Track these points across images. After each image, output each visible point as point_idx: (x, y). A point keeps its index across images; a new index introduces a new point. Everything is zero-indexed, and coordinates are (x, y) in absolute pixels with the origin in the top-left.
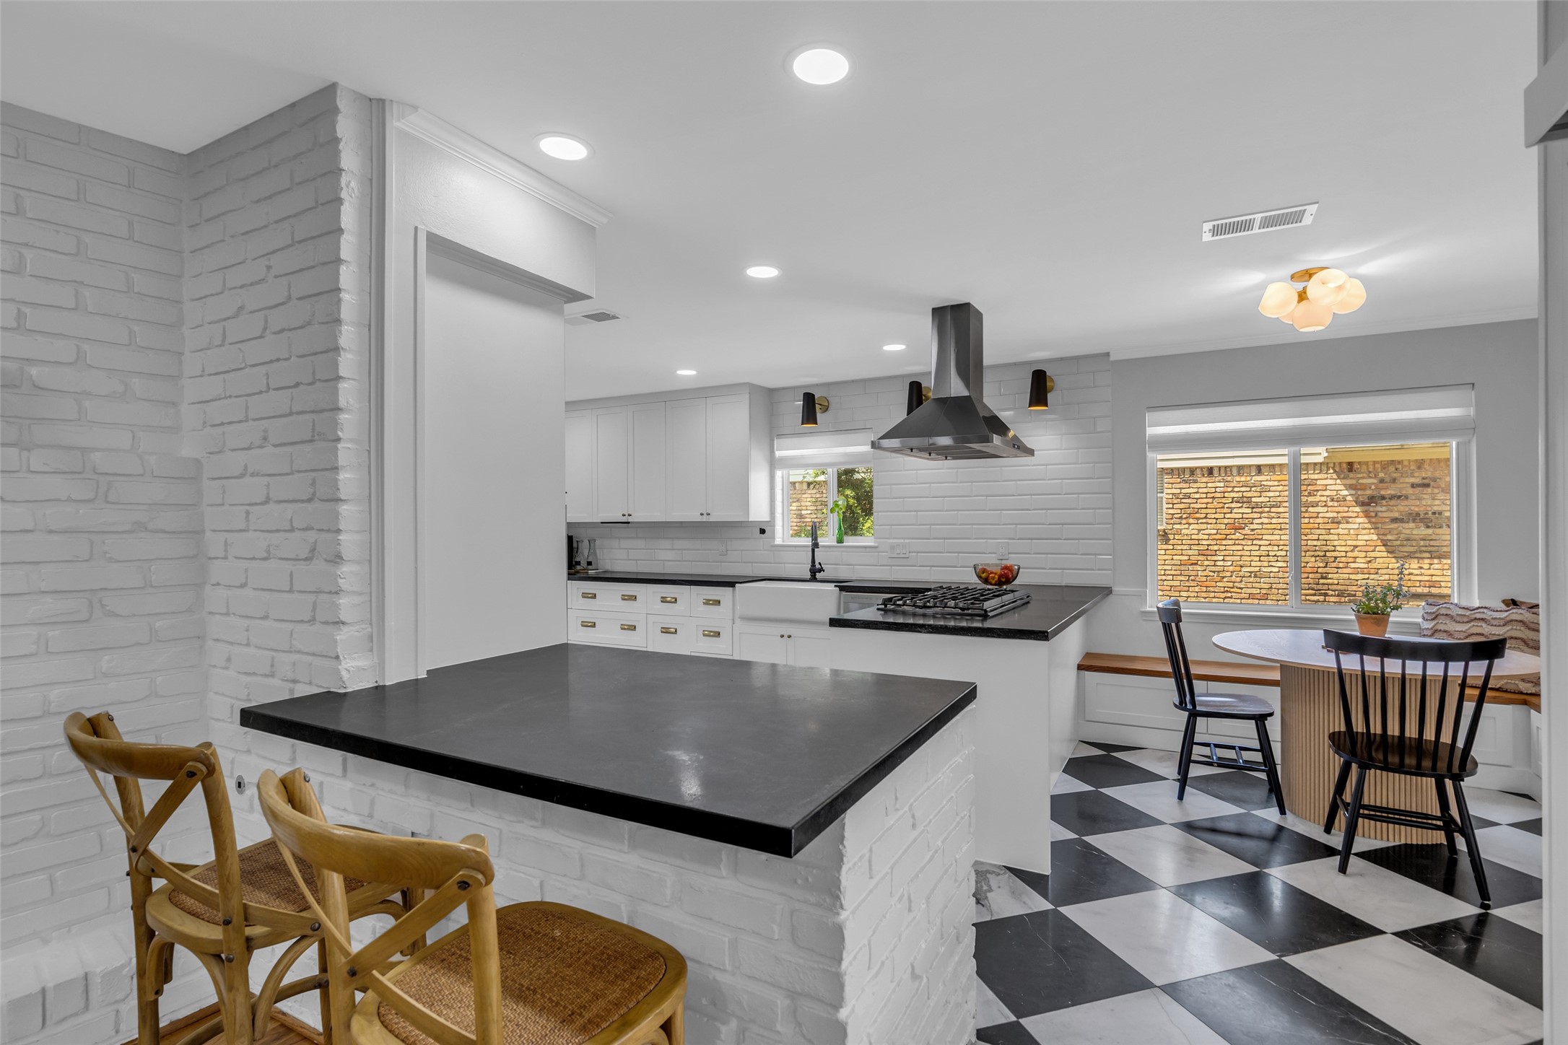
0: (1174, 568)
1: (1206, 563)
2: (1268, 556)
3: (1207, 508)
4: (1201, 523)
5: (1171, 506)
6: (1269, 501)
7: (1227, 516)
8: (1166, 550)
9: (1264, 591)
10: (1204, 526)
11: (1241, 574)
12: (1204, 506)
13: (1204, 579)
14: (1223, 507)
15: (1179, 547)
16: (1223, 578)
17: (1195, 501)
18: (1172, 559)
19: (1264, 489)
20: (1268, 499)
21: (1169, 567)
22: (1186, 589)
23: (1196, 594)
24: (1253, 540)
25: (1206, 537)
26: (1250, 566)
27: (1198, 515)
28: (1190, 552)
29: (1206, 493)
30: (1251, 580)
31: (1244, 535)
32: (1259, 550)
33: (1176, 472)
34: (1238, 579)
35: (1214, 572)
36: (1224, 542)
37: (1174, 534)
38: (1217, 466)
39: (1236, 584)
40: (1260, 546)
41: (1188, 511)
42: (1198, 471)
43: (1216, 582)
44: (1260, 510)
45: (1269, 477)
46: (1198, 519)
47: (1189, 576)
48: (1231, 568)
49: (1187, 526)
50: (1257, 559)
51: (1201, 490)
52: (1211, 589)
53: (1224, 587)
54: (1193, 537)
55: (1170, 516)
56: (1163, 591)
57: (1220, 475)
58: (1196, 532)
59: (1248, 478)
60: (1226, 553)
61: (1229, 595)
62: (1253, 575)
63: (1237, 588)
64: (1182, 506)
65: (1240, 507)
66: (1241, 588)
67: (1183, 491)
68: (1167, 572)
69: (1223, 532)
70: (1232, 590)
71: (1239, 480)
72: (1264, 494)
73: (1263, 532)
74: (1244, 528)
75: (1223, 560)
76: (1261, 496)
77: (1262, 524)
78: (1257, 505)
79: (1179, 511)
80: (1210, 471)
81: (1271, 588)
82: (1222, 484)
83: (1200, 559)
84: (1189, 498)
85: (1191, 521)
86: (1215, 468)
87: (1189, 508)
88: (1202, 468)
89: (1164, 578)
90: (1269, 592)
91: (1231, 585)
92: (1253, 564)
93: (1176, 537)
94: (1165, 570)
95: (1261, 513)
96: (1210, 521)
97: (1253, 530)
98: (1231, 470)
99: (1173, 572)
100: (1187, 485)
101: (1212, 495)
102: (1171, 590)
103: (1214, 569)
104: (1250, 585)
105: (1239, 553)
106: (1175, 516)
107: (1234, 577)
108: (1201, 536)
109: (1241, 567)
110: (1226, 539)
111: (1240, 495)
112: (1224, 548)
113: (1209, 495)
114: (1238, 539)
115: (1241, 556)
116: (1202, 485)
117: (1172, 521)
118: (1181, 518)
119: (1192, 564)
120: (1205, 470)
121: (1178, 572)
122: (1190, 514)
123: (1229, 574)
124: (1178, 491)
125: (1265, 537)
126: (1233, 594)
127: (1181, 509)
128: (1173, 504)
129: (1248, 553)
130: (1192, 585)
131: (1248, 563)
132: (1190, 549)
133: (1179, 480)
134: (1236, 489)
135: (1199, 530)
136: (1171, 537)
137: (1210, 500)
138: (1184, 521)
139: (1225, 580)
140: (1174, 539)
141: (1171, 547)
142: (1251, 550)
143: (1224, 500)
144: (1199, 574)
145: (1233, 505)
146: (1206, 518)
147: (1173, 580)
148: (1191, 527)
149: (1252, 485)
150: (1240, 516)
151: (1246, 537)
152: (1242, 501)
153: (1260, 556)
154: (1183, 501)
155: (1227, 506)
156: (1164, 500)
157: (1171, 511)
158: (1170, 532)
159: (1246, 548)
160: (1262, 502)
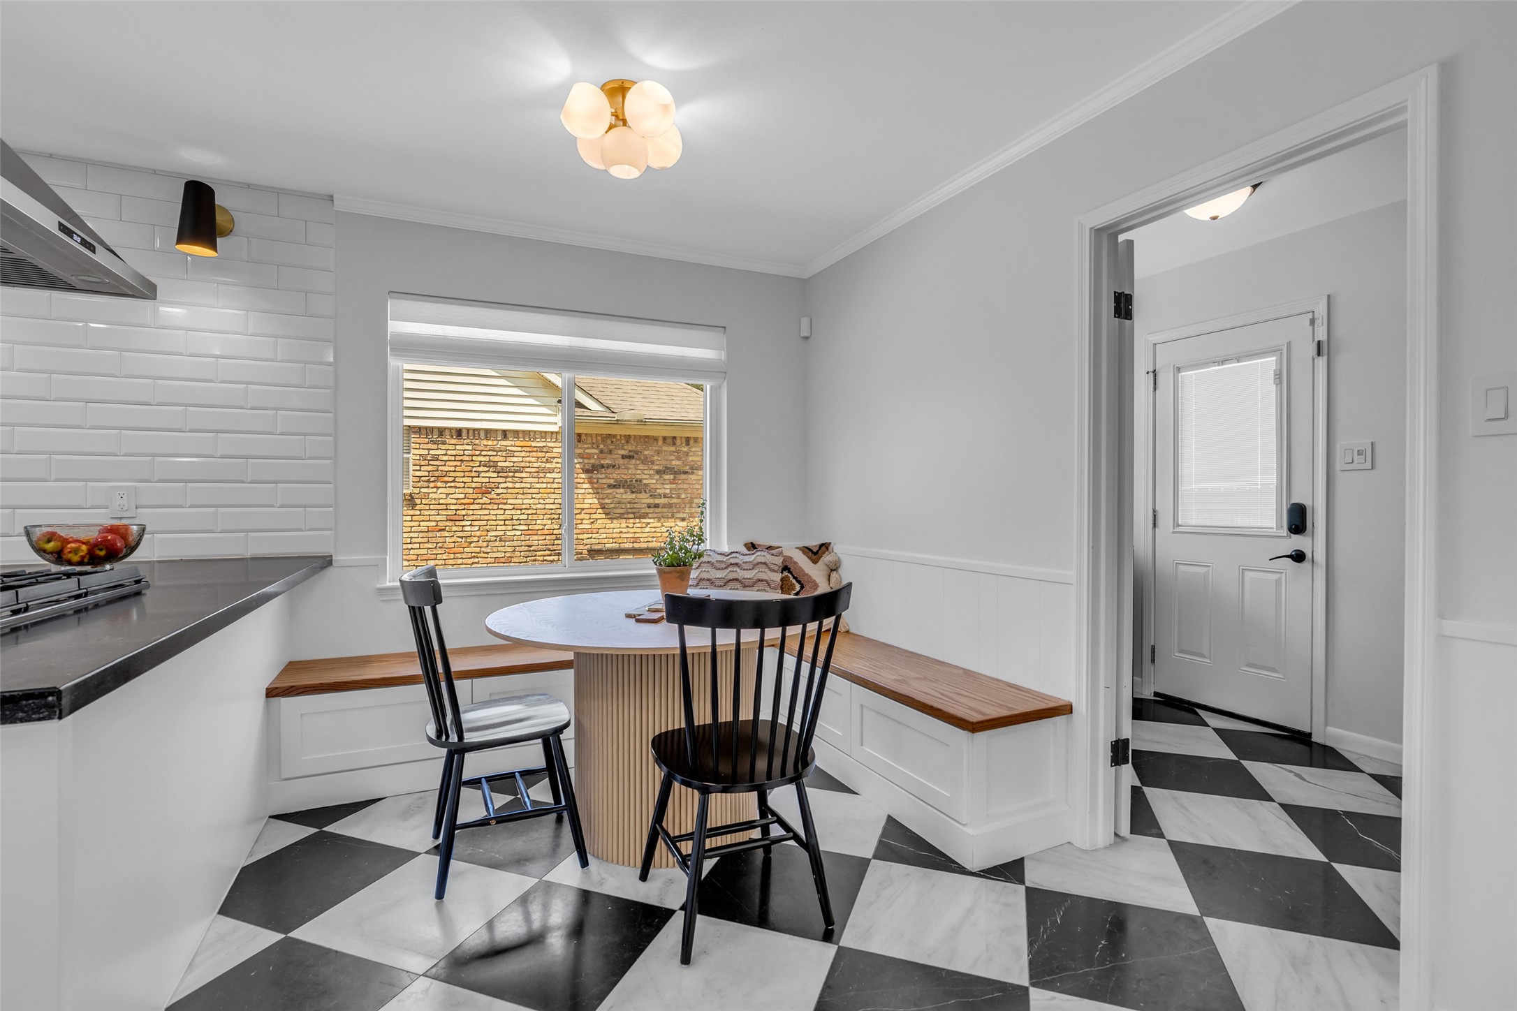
0: (421, 535)
1: (454, 528)
2: (512, 519)
3: (455, 471)
4: (449, 487)
5: (418, 468)
6: (513, 466)
7: (475, 480)
8: (412, 516)
9: (508, 555)
10: (452, 490)
11: (487, 538)
12: (452, 469)
13: (452, 545)
14: (471, 471)
15: (426, 513)
16: (471, 543)
17: (443, 463)
18: (419, 526)
19: (510, 454)
20: (512, 464)
21: (416, 535)
22: (433, 557)
23: (443, 562)
24: (499, 504)
25: (454, 501)
26: (496, 530)
27: (446, 479)
28: (438, 518)
29: (455, 456)
30: (497, 544)
31: (491, 499)
32: (504, 514)
33: (424, 432)
34: (485, 544)
35: (462, 537)
36: (472, 507)
37: (421, 499)
38: (465, 428)
39: (483, 549)
40: (505, 510)
41: (437, 474)
42: (447, 432)
43: (464, 548)
44: (505, 474)
45: (513, 443)
46: (447, 482)
47: (437, 543)
48: (478, 533)
49: (434, 490)
50: (502, 523)
51: (449, 452)
52: (459, 556)
53: (472, 553)
54: (441, 501)
55: (417, 479)
56: (409, 561)
57: (468, 438)
58: (444, 496)
59: (495, 443)
60: (474, 517)
61: (476, 560)
62: (498, 539)
63: (484, 553)
64: (430, 468)
65: (487, 472)
66: (487, 553)
67: (431, 452)
68: (414, 540)
69: (471, 496)
70: (479, 555)
71: (486, 444)
72: (509, 459)
73: (508, 496)
74: (490, 493)
75: (470, 525)
76: (506, 461)
77: (507, 488)
78: (503, 470)
79: (427, 474)
80: (459, 432)
81: (514, 551)
82: (470, 447)
83: (448, 524)
84: (438, 460)
85: (439, 484)
86: (464, 430)
87: (437, 471)
88: (450, 429)
89: (410, 546)
90: (512, 555)
91: (478, 550)
92: (499, 528)
93: (424, 501)
94: (411, 538)
95: (506, 477)
96: (458, 485)
97: (498, 494)
98: (479, 433)
99: (420, 540)
100: (435, 446)
101: (461, 458)
102: (417, 560)
103: (461, 534)
104: (495, 549)
105: (486, 518)
106: (423, 479)
107: (481, 542)
108: (449, 501)
109: (488, 531)
110: (473, 503)
111: (487, 459)
112: (471, 512)
113: (458, 458)
114: (485, 504)
115: (488, 520)
116: (451, 447)
117: (419, 485)
118: (428, 481)
119: (440, 530)
120: (453, 432)
121: (426, 540)
122: (437, 478)
123: (476, 539)
124: (426, 452)
125: (509, 501)
126: (480, 559)
127: (429, 472)
128: (421, 466)
129: (494, 518)
130: (440, 552)
131: (494, 528)
132: (438, 515)
133: (427, 440)
134: (483, 453)
135: (448, 495)
136: (418, 501)
137: (459, 463)
138: (432, 485)
139: (472, 545)
140: (421, 504)
141: (418, 513)
142: (497, 514)
143: (472, 464)
144: (447, 541)
145: (481, 469)
146: (454, 481)
147: (420, 548)
148: (439, 491)
149: (498, 449)
150: (487, 480)
151: (492, 501)
152: (491, 465)
153: (505, 520)
154: (431, 462)
155: (474, 469)
156: (411, 461)
157: (418, 474)
158: (417, 496)
159: (492, 512)
160: (507, 467)
